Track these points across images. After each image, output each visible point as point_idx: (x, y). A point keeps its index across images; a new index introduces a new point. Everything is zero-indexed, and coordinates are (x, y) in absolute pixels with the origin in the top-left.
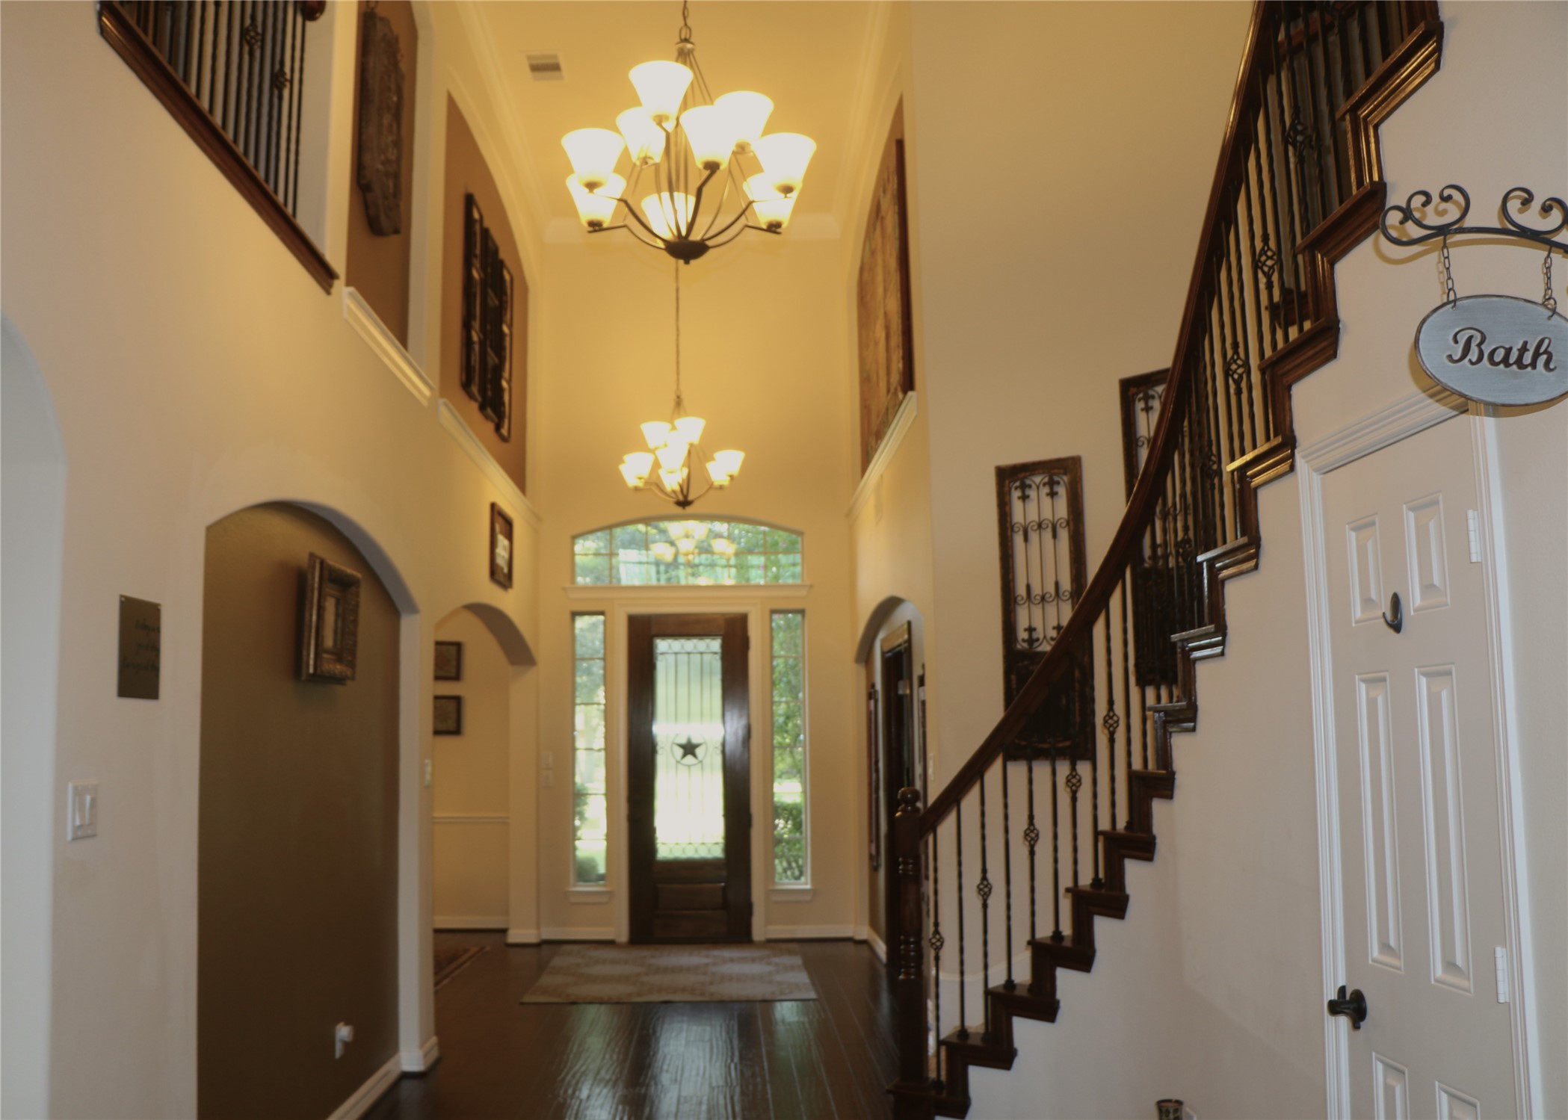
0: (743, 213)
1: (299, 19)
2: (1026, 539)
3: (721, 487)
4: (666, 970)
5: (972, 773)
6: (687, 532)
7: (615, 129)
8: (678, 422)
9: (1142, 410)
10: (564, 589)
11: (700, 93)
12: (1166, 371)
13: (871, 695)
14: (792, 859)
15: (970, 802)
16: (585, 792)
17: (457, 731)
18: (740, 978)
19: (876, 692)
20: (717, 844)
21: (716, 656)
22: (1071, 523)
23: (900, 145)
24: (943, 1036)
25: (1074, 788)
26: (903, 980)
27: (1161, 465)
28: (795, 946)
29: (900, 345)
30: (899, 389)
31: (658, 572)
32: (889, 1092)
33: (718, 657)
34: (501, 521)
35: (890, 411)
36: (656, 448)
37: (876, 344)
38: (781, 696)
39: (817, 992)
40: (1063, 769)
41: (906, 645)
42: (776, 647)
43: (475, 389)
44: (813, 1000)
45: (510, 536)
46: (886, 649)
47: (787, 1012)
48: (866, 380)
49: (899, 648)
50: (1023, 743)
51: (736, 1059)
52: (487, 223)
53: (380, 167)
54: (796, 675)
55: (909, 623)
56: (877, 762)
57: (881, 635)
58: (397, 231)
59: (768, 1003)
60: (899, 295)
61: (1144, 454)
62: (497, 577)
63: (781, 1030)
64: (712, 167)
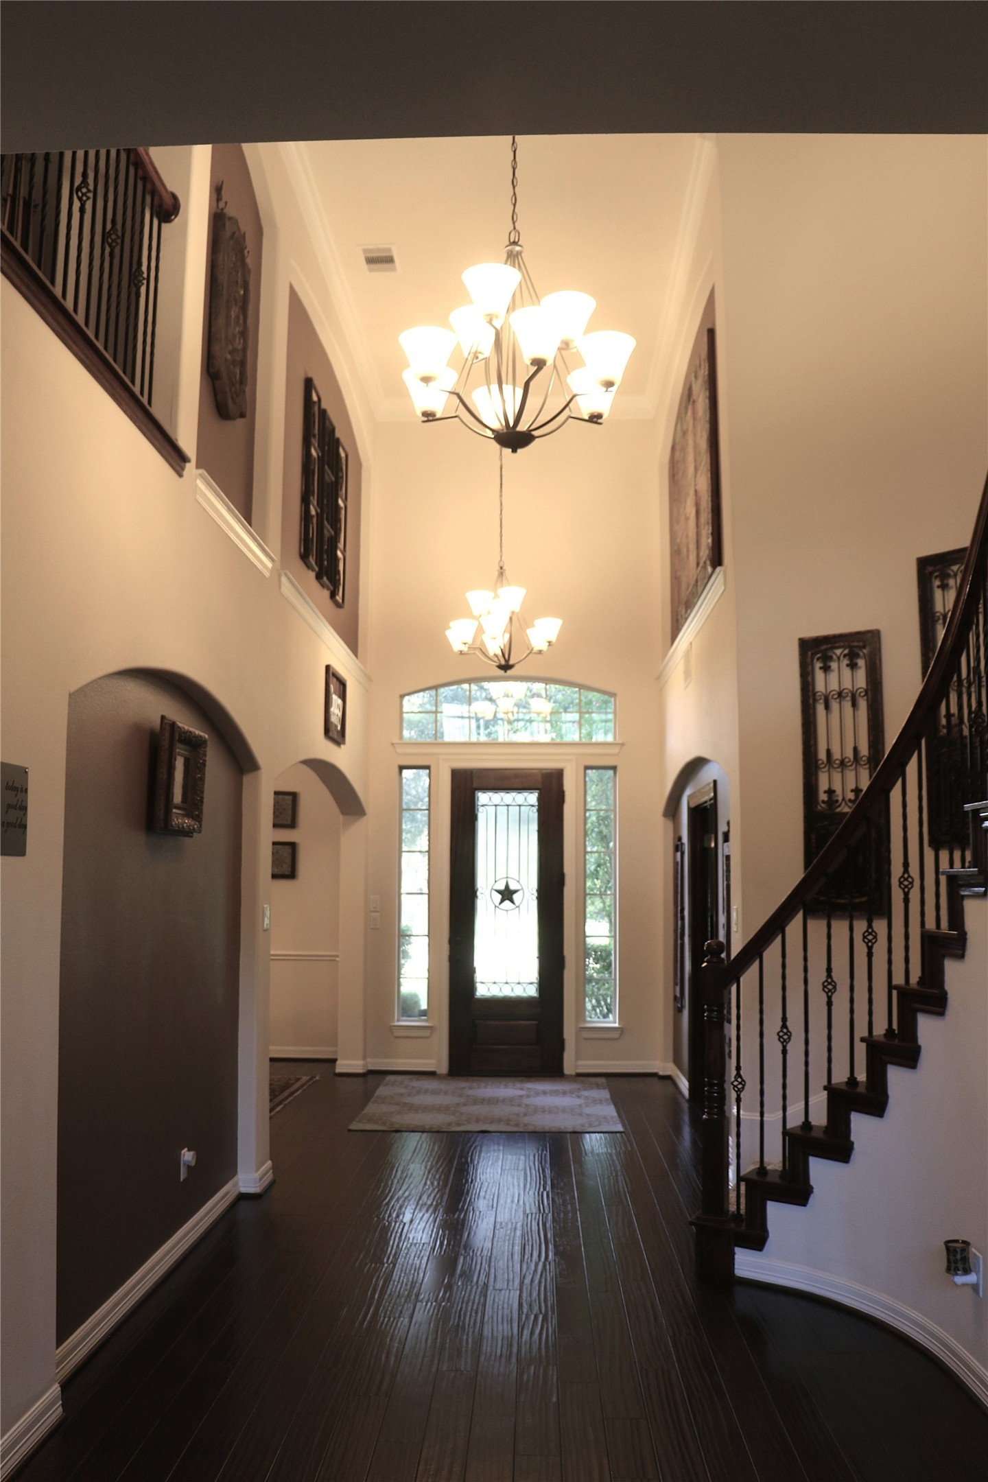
0: (567, 405)
1: (156, 222)
2: (827, 707)
3: (540, 652)
4: (484, 1101)
5: (774, 927)
6: (507, 692)
7: (447, 325)
8: (501, 591)
9: (938, 587)
10: (393, 744)
11: (529, 292)
12: (963, 550)
13: (678, 847)
14: (601, 998)
15: (772, 953)
16: (409, 933)
17: (291, 875)
18: (551, 1110)
19: (682, 844)
20: (531, 983)
21: (533, 808)
22: (869, 693)
23: (711, 333)
24: (742, 1173)
25: (870, 944)
26: (706, 1119)
27: (958, 642)
28: (602, 1080)
29: (710, 521)
30: (708, 563)
31: (478, 727)
32: (691, 1223)
33: (535, 809)
34: (335, 682)
35: (699, 584)
36: (480, 616)
37: (687, 519)
38: (593, 845)
39: (624, 1126)
40: (860, 926)
41: (712, 801)
42: (589, 799)
43: (312, 560)
44: (620, 1132)
45: (343, 697)
46: (692, 805)
47: (594, 1143)
48: (676, 552)
49: (706, 805)
50: (822, 898)
51: (548, 1188)
52: (324, 405)
53: (229, 357)
54: (607, 826)
55: (715, 782)
56: (682, 910)
57: (688, 792)
58: (242, 415)
59: (577, 1134)
60: (709, 475)
61: (941, 633)
62: (331, 734)
63: (589, 1160)
64: (539, 364)
